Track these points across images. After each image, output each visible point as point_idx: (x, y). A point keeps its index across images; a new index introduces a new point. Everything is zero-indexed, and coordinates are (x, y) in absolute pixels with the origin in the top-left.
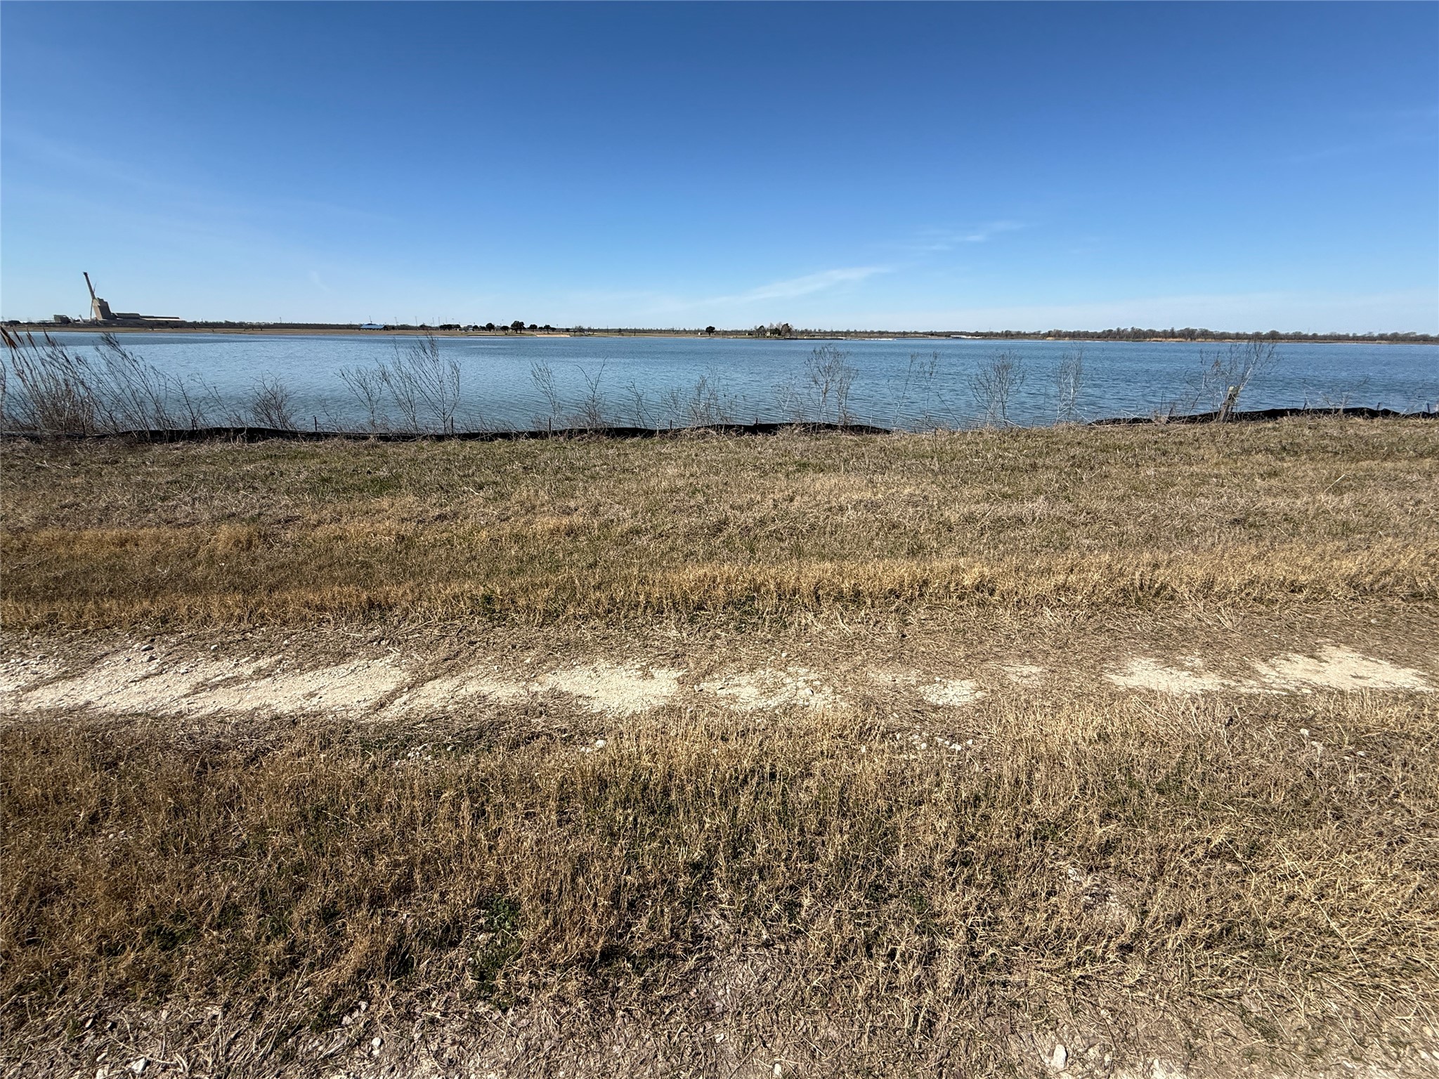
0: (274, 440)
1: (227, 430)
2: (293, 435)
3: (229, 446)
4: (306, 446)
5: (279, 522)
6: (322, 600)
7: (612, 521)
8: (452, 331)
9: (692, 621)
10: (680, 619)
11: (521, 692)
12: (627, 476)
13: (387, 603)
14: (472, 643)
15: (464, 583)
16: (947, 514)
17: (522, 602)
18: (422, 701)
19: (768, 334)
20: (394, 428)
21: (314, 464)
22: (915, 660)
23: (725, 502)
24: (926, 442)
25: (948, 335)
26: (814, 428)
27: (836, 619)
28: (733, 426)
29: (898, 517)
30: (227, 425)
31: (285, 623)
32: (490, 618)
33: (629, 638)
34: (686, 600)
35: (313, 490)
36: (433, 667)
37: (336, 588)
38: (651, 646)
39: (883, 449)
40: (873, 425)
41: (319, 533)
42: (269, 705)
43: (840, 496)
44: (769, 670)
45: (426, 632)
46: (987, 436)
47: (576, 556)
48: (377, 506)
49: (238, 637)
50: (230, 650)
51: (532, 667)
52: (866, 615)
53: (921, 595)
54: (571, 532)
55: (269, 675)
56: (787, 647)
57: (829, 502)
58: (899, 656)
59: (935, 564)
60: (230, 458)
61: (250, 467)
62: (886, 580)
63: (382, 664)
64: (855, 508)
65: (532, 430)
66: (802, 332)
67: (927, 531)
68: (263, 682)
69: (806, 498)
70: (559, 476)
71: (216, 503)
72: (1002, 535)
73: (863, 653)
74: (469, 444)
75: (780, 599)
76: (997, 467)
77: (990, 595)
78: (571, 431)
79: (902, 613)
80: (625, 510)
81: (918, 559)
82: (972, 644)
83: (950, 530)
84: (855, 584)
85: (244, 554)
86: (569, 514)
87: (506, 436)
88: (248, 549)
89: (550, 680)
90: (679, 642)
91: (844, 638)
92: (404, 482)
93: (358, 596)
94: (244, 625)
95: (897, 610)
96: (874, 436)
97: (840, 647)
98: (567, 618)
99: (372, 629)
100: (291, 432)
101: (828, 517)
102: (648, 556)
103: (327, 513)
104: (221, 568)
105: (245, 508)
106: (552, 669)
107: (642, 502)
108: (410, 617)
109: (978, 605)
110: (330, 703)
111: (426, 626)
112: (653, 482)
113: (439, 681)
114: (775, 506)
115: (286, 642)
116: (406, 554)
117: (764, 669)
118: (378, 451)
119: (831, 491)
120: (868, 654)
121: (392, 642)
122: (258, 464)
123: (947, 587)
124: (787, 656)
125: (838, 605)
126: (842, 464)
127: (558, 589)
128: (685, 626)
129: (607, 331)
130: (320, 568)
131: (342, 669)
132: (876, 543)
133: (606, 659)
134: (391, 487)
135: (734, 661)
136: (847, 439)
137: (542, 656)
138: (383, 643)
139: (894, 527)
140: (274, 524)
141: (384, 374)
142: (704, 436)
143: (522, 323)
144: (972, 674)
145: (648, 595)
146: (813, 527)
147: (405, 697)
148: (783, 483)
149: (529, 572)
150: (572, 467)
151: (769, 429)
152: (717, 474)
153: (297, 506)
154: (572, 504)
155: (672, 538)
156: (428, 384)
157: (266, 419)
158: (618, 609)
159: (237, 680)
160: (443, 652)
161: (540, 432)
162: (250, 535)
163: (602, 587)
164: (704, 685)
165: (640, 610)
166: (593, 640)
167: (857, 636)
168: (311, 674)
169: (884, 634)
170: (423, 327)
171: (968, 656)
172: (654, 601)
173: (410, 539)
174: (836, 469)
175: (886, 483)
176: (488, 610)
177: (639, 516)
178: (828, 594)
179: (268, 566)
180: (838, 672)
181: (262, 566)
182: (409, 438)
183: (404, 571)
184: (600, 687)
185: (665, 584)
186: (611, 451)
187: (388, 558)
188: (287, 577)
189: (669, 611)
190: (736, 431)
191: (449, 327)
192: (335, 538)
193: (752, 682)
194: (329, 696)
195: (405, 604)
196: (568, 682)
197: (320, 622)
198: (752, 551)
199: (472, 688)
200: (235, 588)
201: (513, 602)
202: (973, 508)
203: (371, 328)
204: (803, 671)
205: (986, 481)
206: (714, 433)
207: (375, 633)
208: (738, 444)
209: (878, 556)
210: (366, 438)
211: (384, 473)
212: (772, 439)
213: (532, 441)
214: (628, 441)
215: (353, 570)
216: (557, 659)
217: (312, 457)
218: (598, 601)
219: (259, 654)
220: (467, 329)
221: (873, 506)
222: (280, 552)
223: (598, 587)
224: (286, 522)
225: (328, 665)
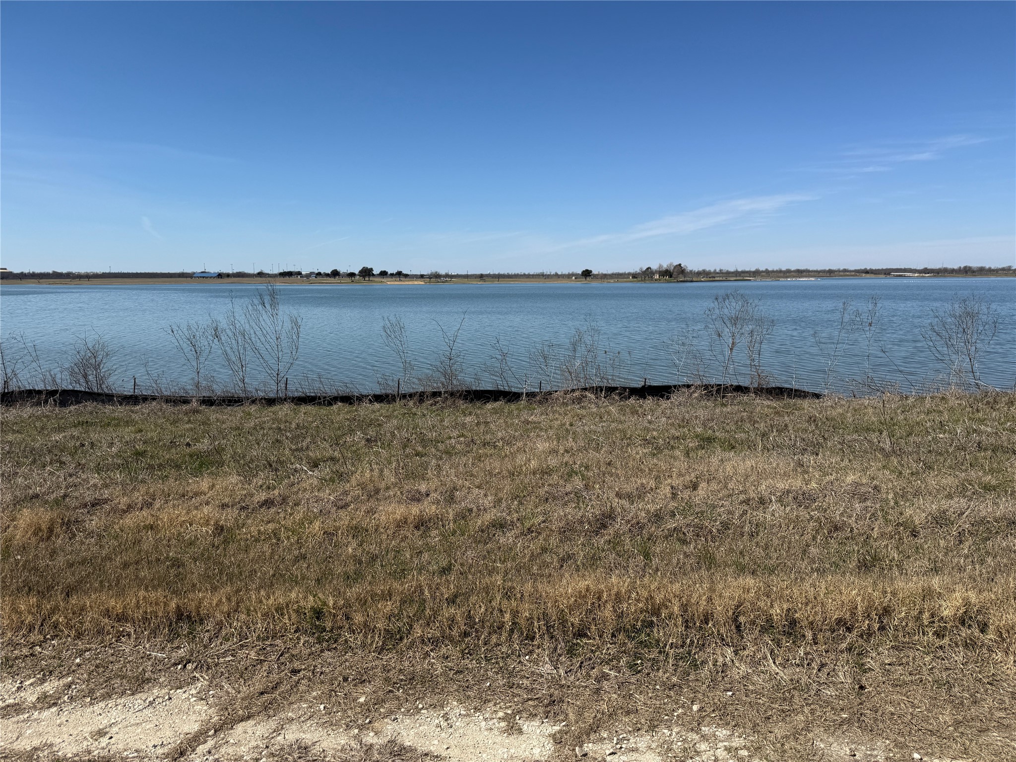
0: (88, 403)
1: (39, 392)
2: (107, 398)
3: (39, 411)
4: (121, 411)
5: (85, 505)
6: (125, 607)
7: (470, 510)
8: (293, 278)
9: (571, 652)
10: (555, 649)
11: (353, 743)
12: (489, 451)
13: (198, 614)
14: (295, 672)
15: (290, 591)
16: (909, 512)
17: (358, 618)
18: (230, 750)
19: (657, 277)
20: (219, 391)
21: (127, 433)
22: (881, 725)
23: (609, 488)
24: (870, 410)
25: (887, 272)
26: (718, 391)
27: (765, 658)
28: (616, 388)
29: (842, 515)
30: (40, 387)
31: (79, 636)
32: (318, 638)
33: (490, 674)
34: (563, 622)
35: (124, 466)
36: (246, 703)
37: (142, 593)
38: (519, 686)
39: (812, 420)
40: (797, 387)
41: (129, 521)
42: (51, 745)
43: (759, 484)
44: (676, 730)
45: (241, 654)
46: (953, 402)
47: (426, 556)
48: (193, 487)
49: (25, 651)
50: (15, 668)
51: (367, 709)
52: (807, 654)
53: (882, 628)
54: (422, 524)
55: (55, 704)
56: (700, 696)
57: (744, 492)
58: (857, 719)
59: (900, 584)
60: (38, 424)
61: (57, 437)
62: (830, 605)
63: (185, 696)
64: (780, 500)
65: (378, 392)
66: (699, 273)
67: (882, 535)
68: (46, 714)
69: (714, 486)
70: (408, 450)
71: (20, 480)
72: (989, 543)
73: (806, 710)
74: (304, 408)
75: (687, 627)
76: (972, 447)
77: (982, 631)
78: (422, 394)
79: (858, 654)
80: (486, 495)
81: (875, 576)
82: (962, 703)
83: (914, 534)
84: (789, 610)
85: (42, 545)
86: (419, 500)
87: (347, 399)
88: (48, 538)
89: (389, 728)
90: (555, 682)
91: (778, 687)
92: (227, 457)
93: (165, 604)
94: (35, 637)
95: (849, 649)
96: (799, 401)
97: (773, 700)
98: (413, 643)
99: (179, 648)
100: (107, 395)
101: (745, 513)
102: (514, 559)
103: (138, 497)
104: (17, 562)
105: (50, 488)
106: (392, 712)
107: (507, 487)
108: (224, 633)
109: (966, 646)
110: (121, 746)
111: (242, 646)
112: (520, 459)
113: (251, 722)
114: (674, 496)
115: (78, 660)
116: (225, 549)
117: (669, 728)
118: (199, 417)
119: (747, 476)
120: (812, 712)
121: (199, 667)
122: (68, 433)
123: (918, 618)
124: (699, 710)
125: (767, 638)
126: (759, 439)
127: (403, 602)
128: (563, 659)
129: (467, 276)
130: (126, 565)
131: (139, 700)
132: (813, 551)
133: (460, 701)
134: (212, 464)
135: (628, 713)
136: (764, 405)
137: (380, 693)
138: (190, 667)
139: (836, 529)
140: (80, 508)
141: (216, 330)
142: (579, 400)
143: (371, 270)
144: (966, 751)
145: (515, 614)
146: (726, 526)
147: (210, 743)
148: (681, 464)
149: (369, 578)
150: (424, 441)
151: (662, 392)
152: (597, 449)
153: (106, 486)
154: (423, 488)
155: (544, 535)
156: (263, 339)
157: (82, 381)
158: (477, 631)
159: (17, 709)
160: (258, 682)
161: (387, 396)
162: (52, 522)
163: (458, 600)
164: (588, 747)
165: (504, 635)
166: (443, 673)
167: (796, 684)
168: (102, 704)
169: (834, 683)
170: (260, 274)
171: (957, 724)
172: (523, 622)
173: (230, 530)
174: (751, 446)
175: (821, 468)
176: (317, 627)
177: (504, 505)
178: (753, 623)
179: (68, 561)
180: (771, 737)
181: (61, 560)
182: (236, 402)
183: (221, 572)
184: (452, 742)
185: (536, 599)
186: (468, 419)
187: (203, 555)
188: (88, 576)
189: (542, 637)
190: (620, 394)
191: (290, 274)
192: (145, 527)
193: (654, 745)
194: (121, 736)
195: (219, 616)
196: (412, 732)
197: (119, 636)
198: (647, 556)
199: (291, 735)
200: (30, 589)
201: (348, 618)
202: (945, 504)
203: (204, 276)
204: (722, 733)
205: (957, 466)
206: (593, 396)
207: (181, 652)
208: (622, 410)
209: (818, 570)
210: (186, 401)
211: (204, 445)
212: (664, 403)
213: (377, 406)
214: (489, 406)
215: (162, 569)
216: (398, 698)
217: (127, 423)
218: (452, 620)
219: (47, 674)
220: (308, 276)
221: (803, 499)
222: (82, 543)
223: (452, 601)
224: (93, 506)
225: (123, 693)
